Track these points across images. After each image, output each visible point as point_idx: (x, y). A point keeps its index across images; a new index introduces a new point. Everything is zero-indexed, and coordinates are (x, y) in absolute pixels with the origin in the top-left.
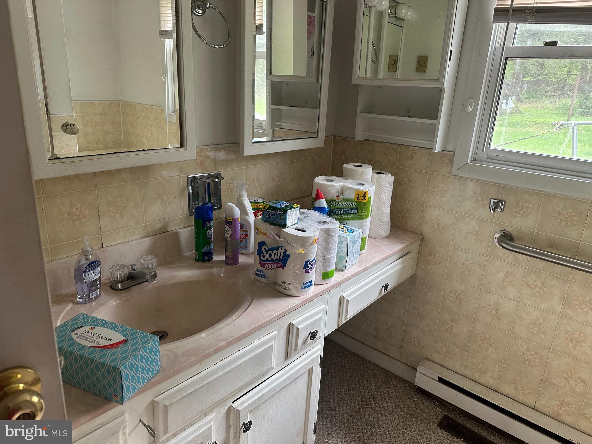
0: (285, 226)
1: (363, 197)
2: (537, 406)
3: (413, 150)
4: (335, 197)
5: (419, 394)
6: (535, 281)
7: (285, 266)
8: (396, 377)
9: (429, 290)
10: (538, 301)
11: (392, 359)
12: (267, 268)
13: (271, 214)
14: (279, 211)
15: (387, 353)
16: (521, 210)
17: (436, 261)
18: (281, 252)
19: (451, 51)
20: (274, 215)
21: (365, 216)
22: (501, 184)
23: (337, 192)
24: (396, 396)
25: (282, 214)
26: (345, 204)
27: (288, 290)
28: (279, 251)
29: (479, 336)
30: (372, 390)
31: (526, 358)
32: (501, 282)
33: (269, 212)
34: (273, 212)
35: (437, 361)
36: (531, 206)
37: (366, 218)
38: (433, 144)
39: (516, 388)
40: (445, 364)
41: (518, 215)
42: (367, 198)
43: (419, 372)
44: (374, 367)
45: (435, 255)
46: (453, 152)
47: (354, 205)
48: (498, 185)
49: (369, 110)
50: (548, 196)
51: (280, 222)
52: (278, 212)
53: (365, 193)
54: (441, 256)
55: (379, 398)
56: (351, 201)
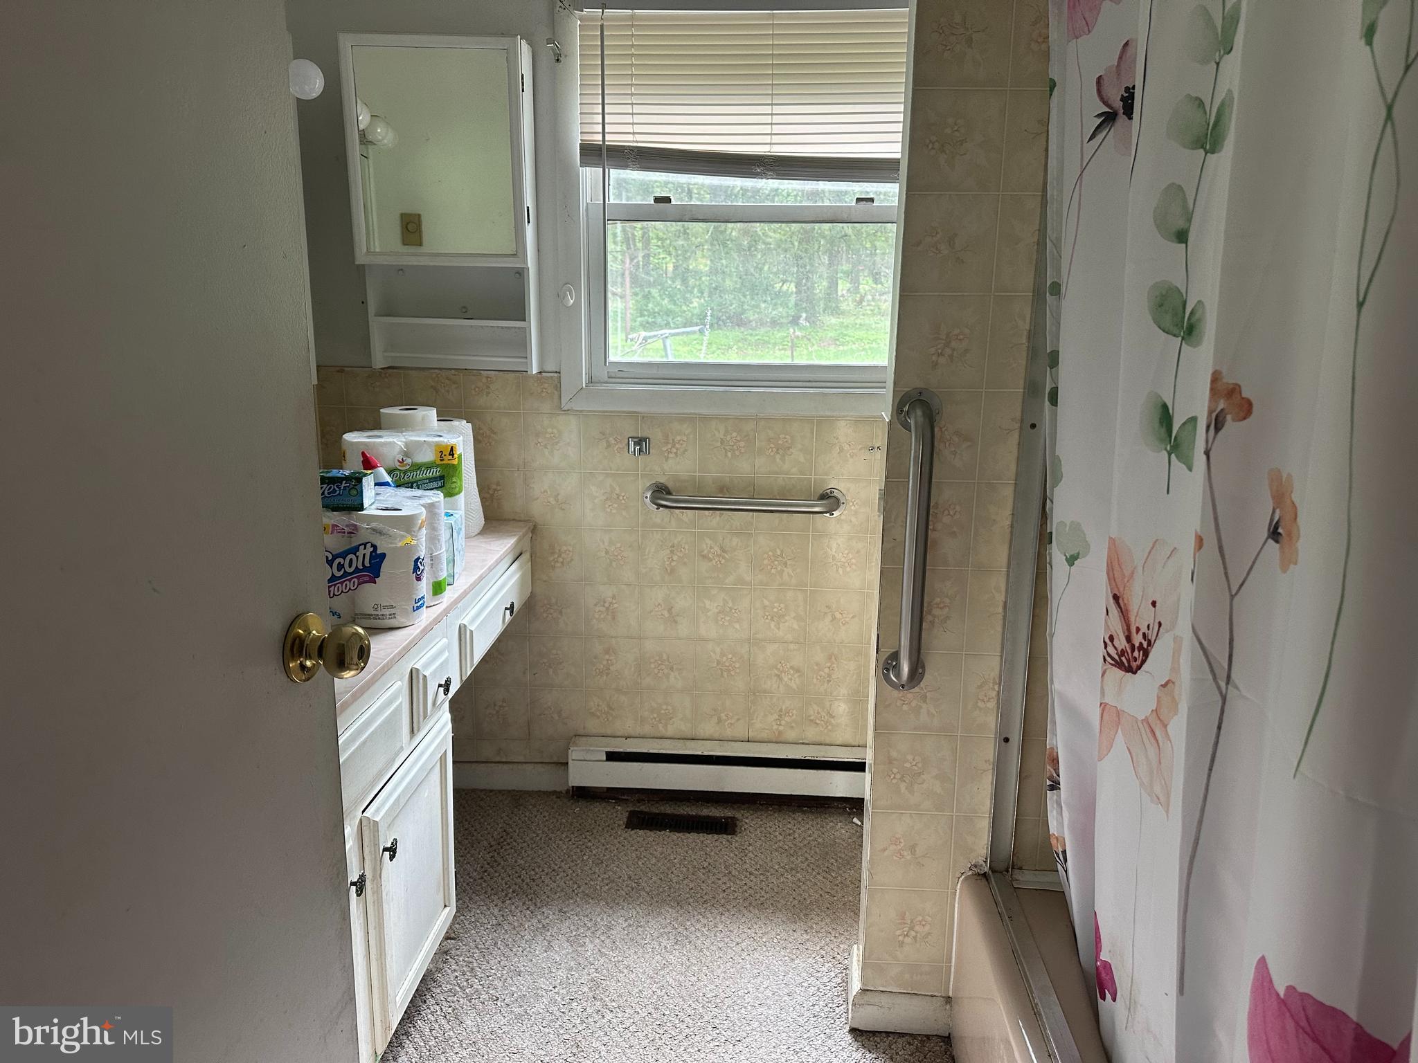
0: (361, 508)
1: (450, 455)
2: (751, 734)
3: (487, 377)
4: (397, 464)
5: (578, 802)
6: (711, 548)
7: (379, 576)
8: (530, 794)
9: (561, 612)
10: (721, 576)
11: (515, 766)
12: (334, 594)
13: (326, 492)
14: (344, 482)
15: (504, 760)
16: (673, 446)
17: (563, 559)
18: (364, 555)
19: (528, 207)
20: (334, 491)
21: (457, 489)
22: (638, 413)
23: (399, 453)
24: (544, 817)
25: (351, 486)
26: (418, 472)
27: (390, 618)
28: (360, 554)
29: (652, 660)
30: (500, 826)
31: (724, 668)
32: (667, 563)
33: (323, 489)
34: (331, 487)
35: (594, 731)
36: (685, 439)
37: (459, 492)
38: (527, 362)
39: (720, 721)
40: (609, 732)
41: (671, 455)
42: (456, 456)
43: (573, 760)
44: (485, 795)
45: (559, 551)
46: (556, 372)
47: (436, 472)
48: (634, 416)
49: (389, 310)
50: (704, 419)
51: (349, 501)
52: (343, 485)
53: (452, 447)
54: (571, 549)
55: (517, 831)
56: (429, 466)
